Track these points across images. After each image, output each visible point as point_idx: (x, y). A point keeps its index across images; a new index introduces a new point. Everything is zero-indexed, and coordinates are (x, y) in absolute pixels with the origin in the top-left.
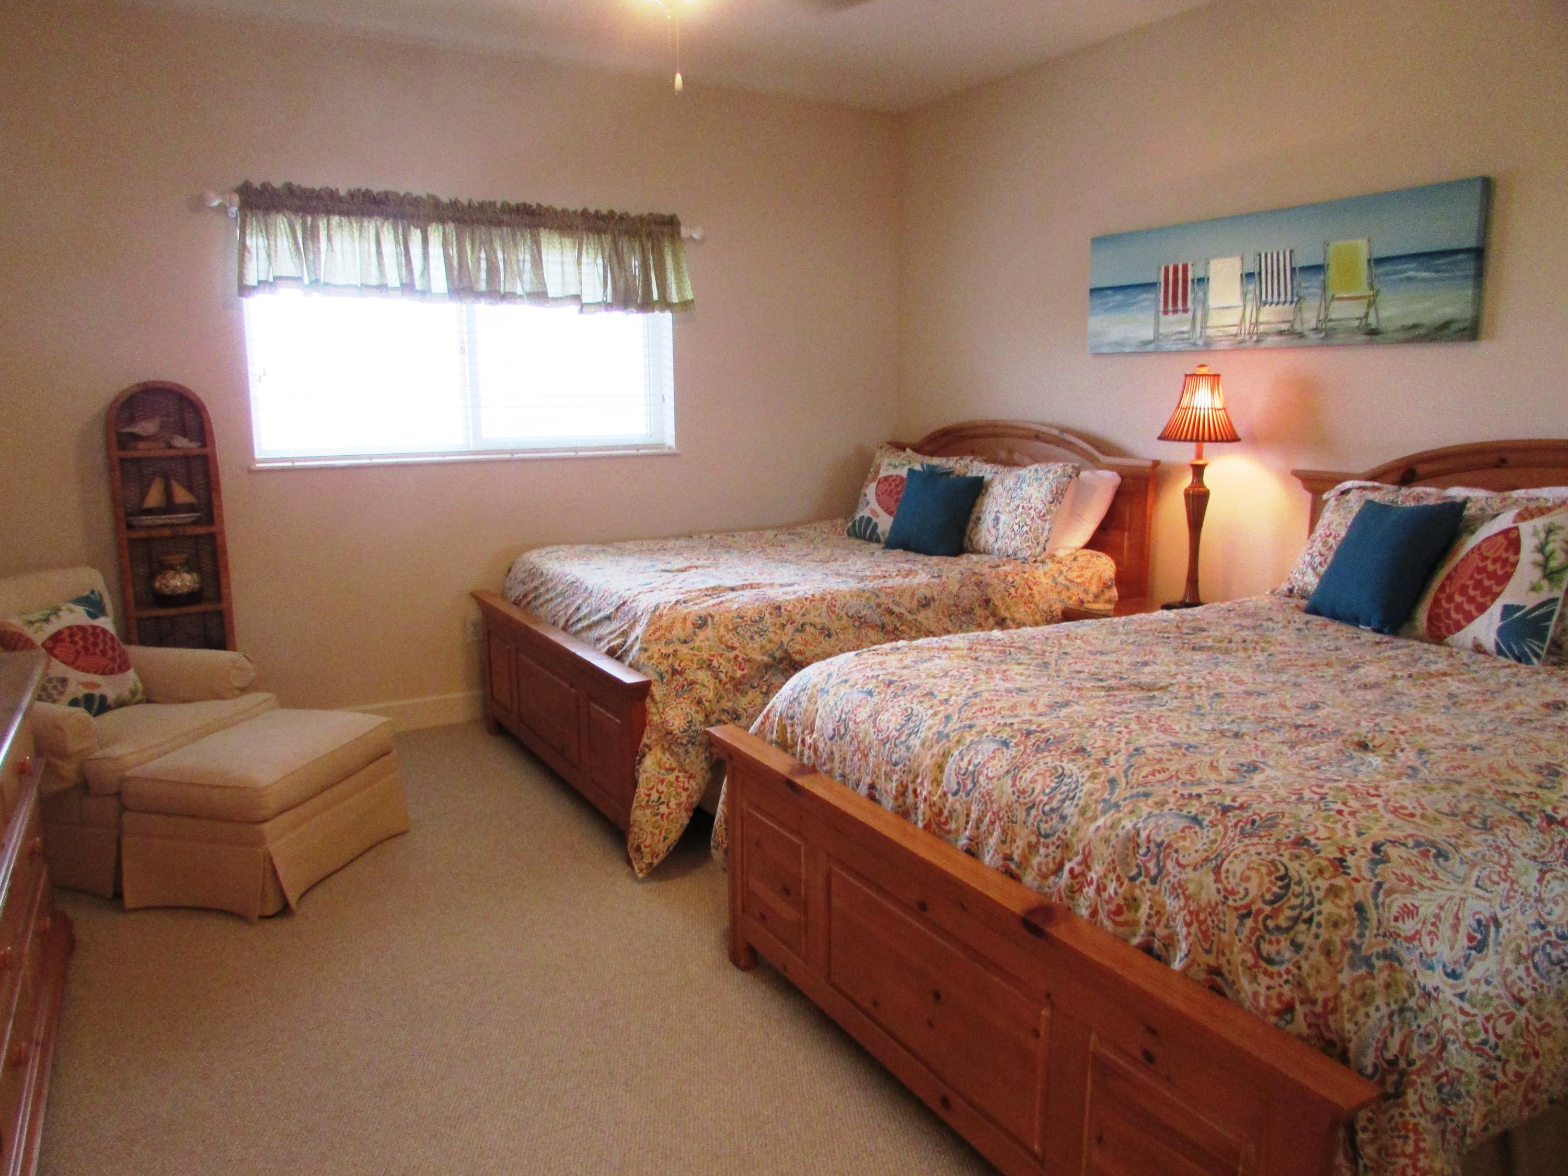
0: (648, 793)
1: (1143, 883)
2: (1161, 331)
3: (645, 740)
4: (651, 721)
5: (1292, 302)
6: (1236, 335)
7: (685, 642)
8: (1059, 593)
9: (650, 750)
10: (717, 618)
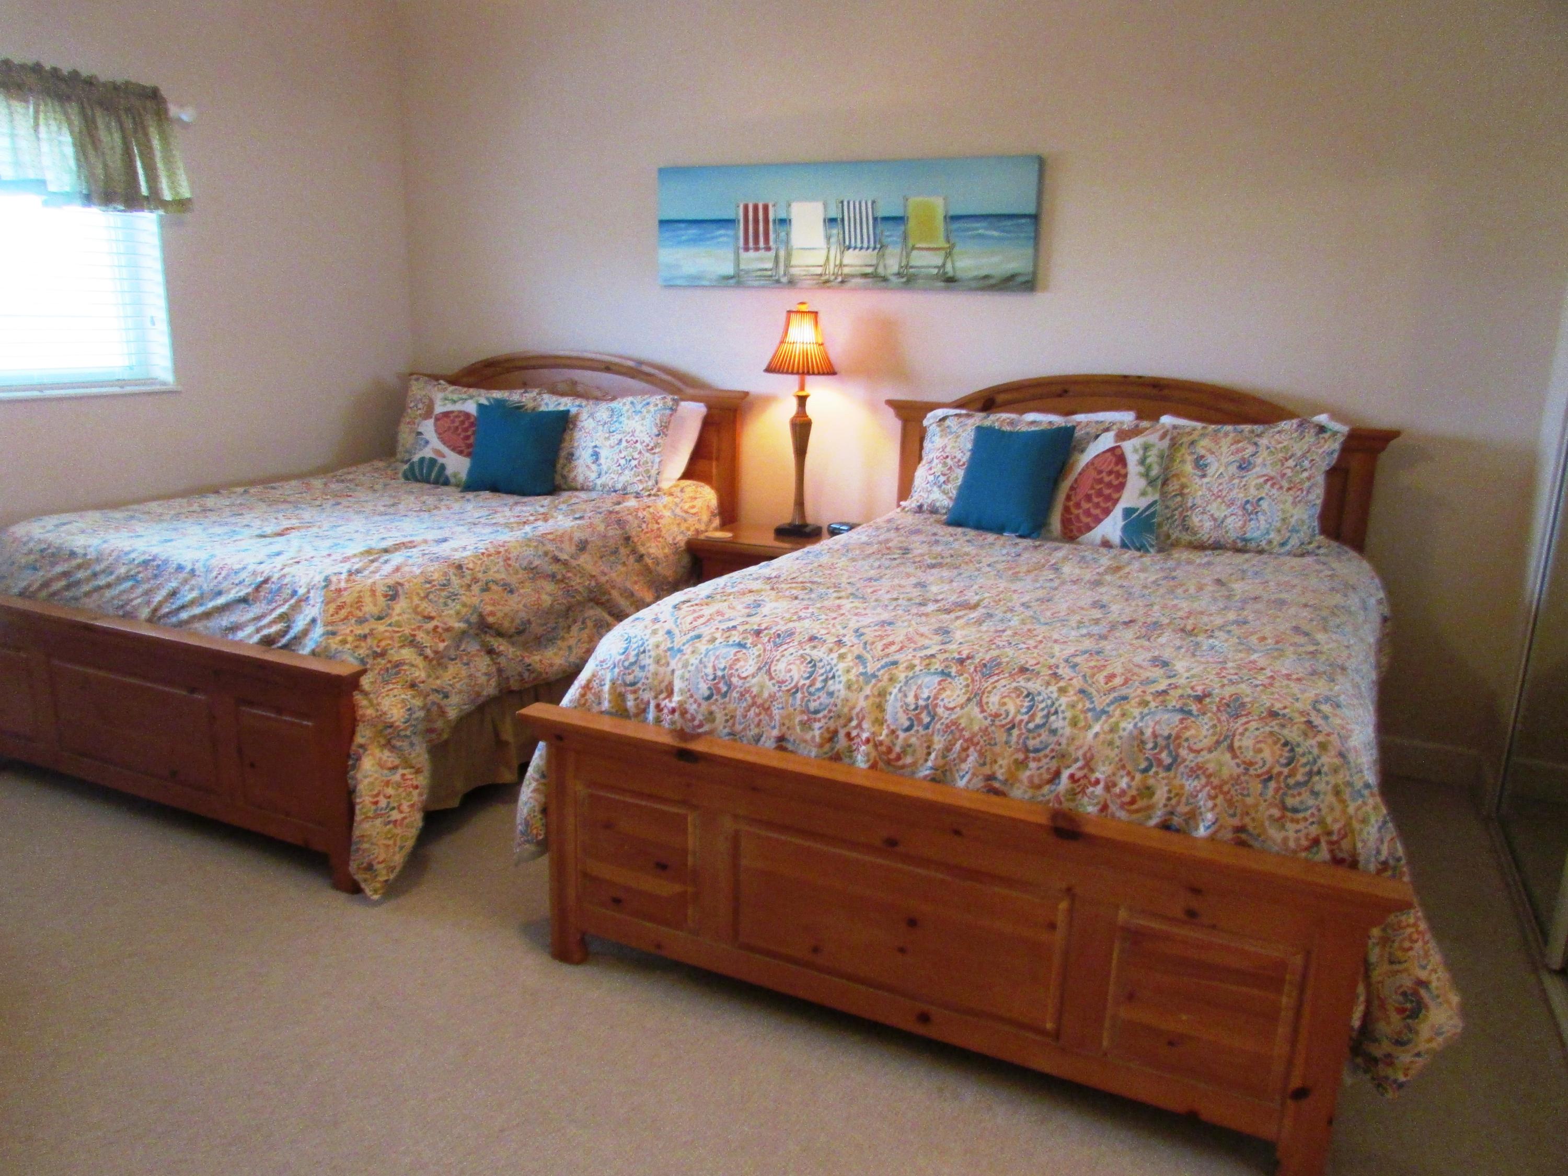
0: (375, 799)
1: (1157, 773)
2: (742, 267)
3: (359, 739)
4: (363, 715)
5: (874, 249)
6: (821, 275)
7: (380, 618)
8: (679, 524)
9: (366, 750)
10: (407, 586)
